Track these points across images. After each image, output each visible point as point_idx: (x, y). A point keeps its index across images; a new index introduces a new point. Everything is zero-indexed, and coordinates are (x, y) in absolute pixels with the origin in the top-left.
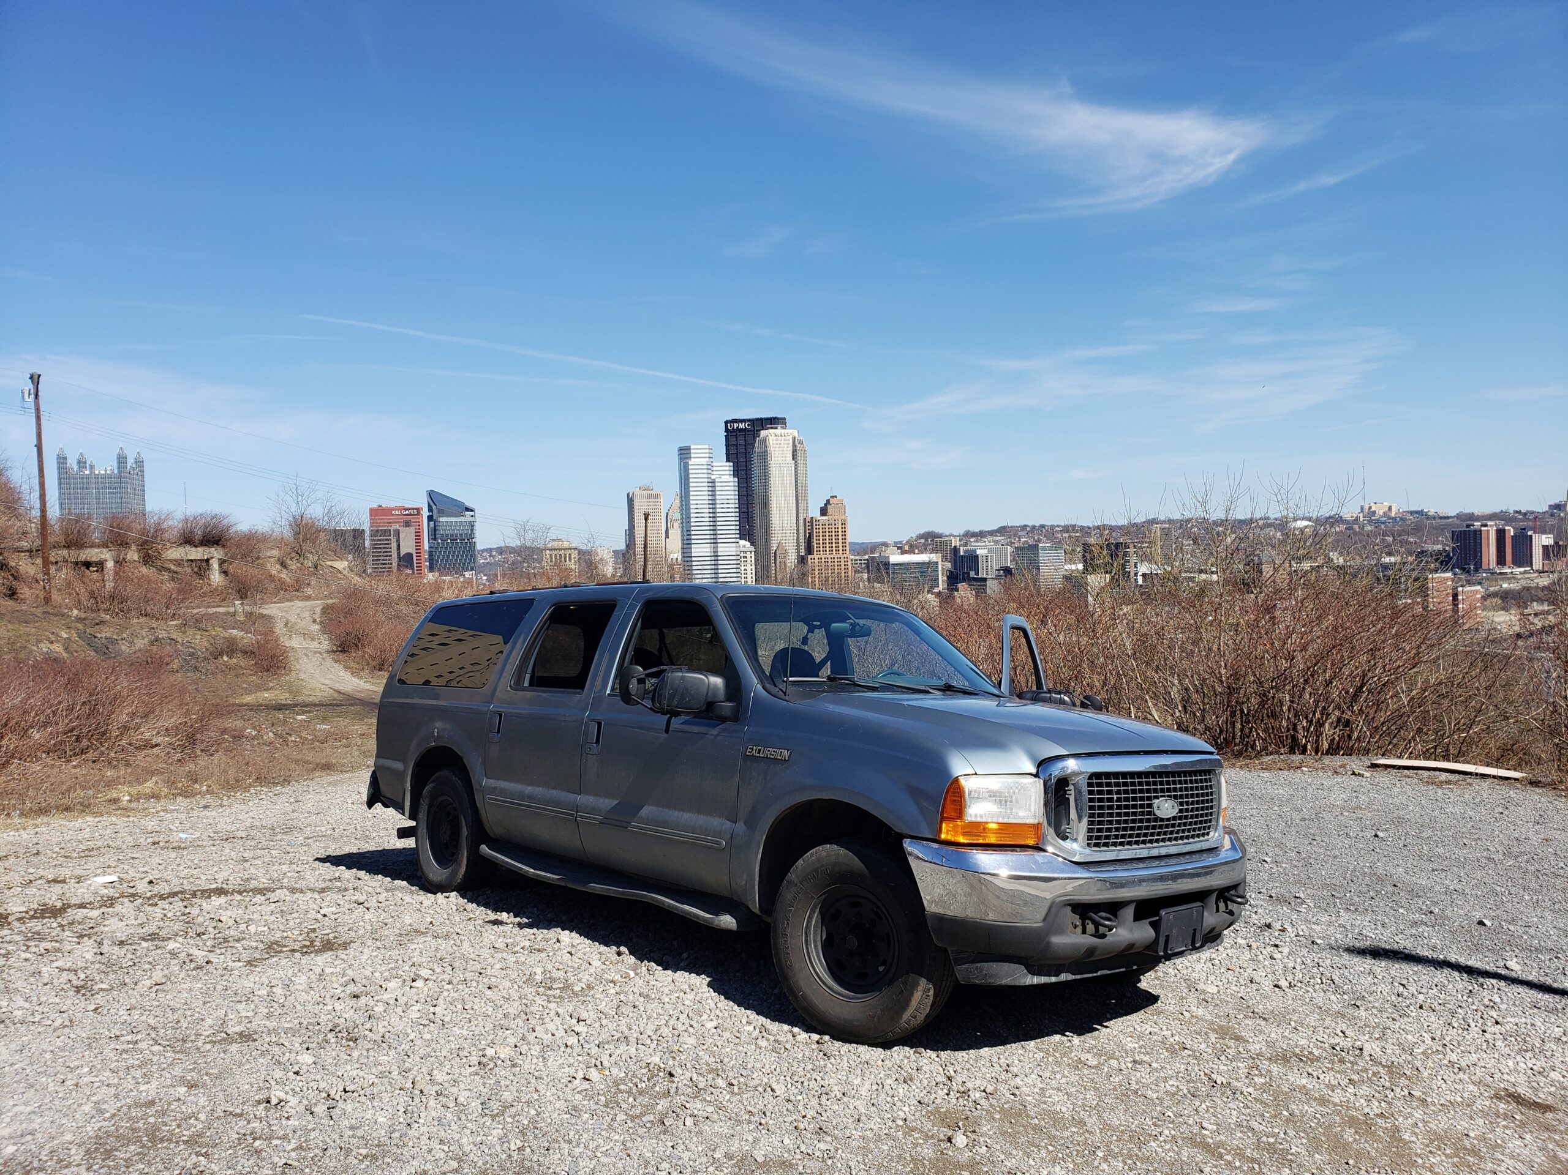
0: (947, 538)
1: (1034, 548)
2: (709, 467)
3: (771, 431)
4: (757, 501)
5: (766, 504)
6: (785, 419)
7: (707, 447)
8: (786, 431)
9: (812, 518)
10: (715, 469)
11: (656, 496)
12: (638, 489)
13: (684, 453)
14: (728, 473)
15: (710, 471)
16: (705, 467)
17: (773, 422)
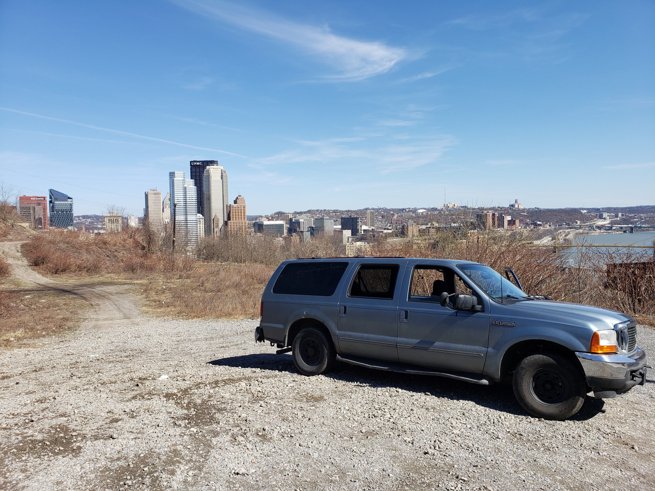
0: (287, 214)
1: (322, 219)
2: (184, 181)
3: (211, 166)
4: (205, 196)
5: (209, 199)
6: (217, 161)
7: (182, 172)
8: (218, 167)
9: (230, 205)
10: (186, 182)
11: (159, 194)
12: (150, 191)
13: (172, 175)
14: (192, 184)
15: (184, 183)
16: (182, 181)
17: (212, 163)
